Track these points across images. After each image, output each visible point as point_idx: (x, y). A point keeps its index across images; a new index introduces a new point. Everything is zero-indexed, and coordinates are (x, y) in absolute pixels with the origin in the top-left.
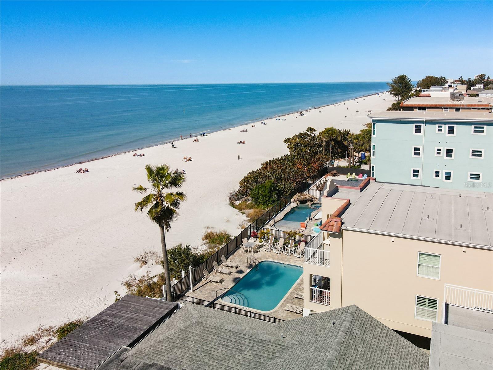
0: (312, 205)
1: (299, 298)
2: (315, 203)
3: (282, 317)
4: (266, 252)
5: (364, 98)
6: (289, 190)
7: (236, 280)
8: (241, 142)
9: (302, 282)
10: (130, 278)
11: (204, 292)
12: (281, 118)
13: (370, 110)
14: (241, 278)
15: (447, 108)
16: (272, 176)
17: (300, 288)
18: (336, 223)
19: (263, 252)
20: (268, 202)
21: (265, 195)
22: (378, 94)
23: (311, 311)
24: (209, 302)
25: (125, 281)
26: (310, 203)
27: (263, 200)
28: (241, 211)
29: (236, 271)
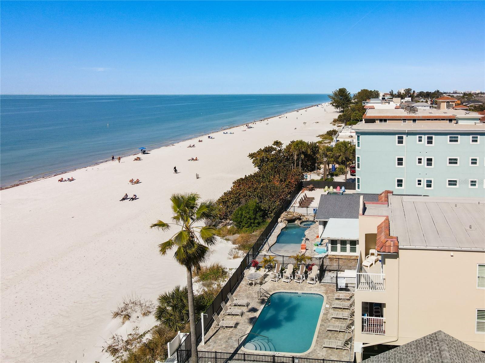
0: (301, 223)
1: (332, 331)
2: (303, 221)
3: (323, 356)
4: (274, 283)
5: (306, 110)
6: (273, 209)
7: (252, 320)
8: (193, 159)
9: (327, 312)
10: (113, 340)
11: (219, 342)
12: (229, 131)
13: (318, 121)
14: (257, 317)
15: (405, 120)
16: (254, 195)
17: (328, 318)
18: (392, 243)
19: (269, 282)
20: (253, 225)
21: (250, 217)
22: (318, 106)
23: (364, 344)
24: (231, 353)
25: (106, 346)
26: (299, 222)
27: (248, 223)
28: (224, 238)
29: (248, 310)
